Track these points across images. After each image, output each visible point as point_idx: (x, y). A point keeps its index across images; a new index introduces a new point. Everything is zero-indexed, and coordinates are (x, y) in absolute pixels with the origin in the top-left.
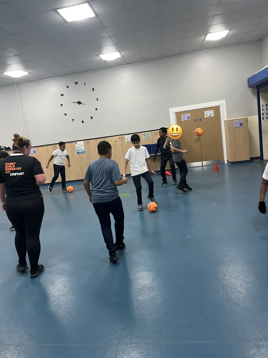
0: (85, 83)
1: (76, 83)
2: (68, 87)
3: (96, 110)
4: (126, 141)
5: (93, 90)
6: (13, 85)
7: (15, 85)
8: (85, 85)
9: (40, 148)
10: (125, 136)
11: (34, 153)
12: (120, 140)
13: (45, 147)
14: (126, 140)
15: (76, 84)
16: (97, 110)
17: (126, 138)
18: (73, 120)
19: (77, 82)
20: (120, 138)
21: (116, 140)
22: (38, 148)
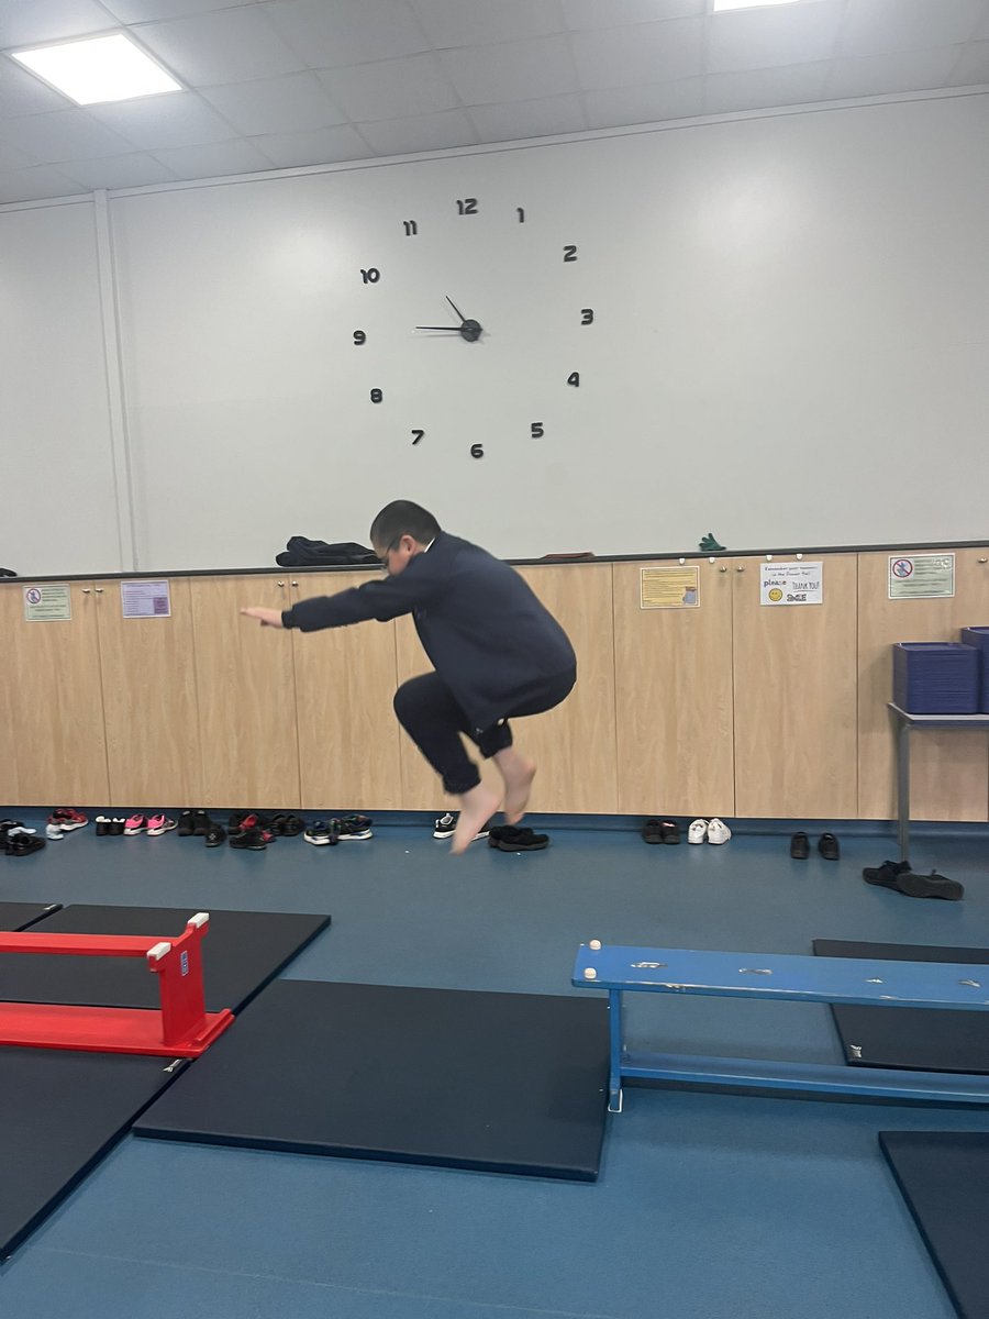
0: (520, 210)
1: (468, 207)
2: (411, 228)
3: (570, 382)
4: (765, 600)
5: (567, 259)
6: (88, 197)
7: (100, 196)
8: (522, 220)
9: (197, 586)
10: (763, 566)
11: (157, 611)
12: (721, 582)
13: (230, 584)
14: (765, 591)
15: (469, 211)
16: (576, 384)
17: (765, 576)
18: (420, 433)
19: (473, 202)
20: (726, 575)
21: (692, 581)
22: (183, 585)
